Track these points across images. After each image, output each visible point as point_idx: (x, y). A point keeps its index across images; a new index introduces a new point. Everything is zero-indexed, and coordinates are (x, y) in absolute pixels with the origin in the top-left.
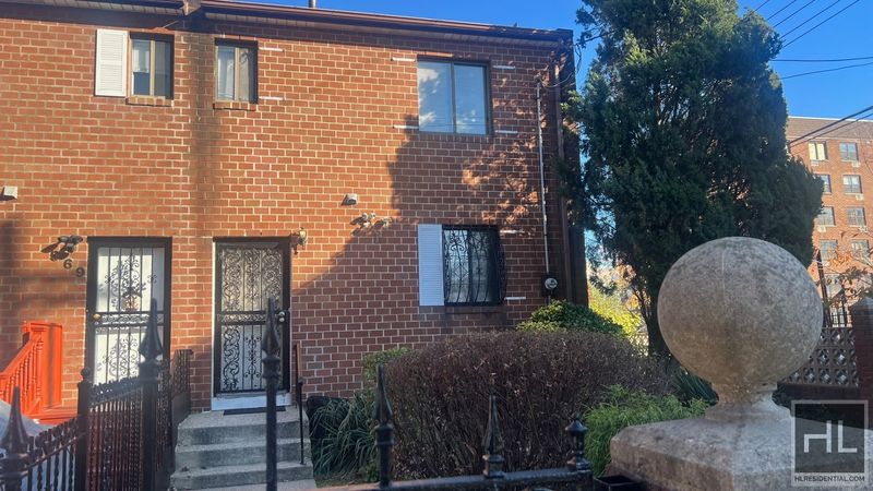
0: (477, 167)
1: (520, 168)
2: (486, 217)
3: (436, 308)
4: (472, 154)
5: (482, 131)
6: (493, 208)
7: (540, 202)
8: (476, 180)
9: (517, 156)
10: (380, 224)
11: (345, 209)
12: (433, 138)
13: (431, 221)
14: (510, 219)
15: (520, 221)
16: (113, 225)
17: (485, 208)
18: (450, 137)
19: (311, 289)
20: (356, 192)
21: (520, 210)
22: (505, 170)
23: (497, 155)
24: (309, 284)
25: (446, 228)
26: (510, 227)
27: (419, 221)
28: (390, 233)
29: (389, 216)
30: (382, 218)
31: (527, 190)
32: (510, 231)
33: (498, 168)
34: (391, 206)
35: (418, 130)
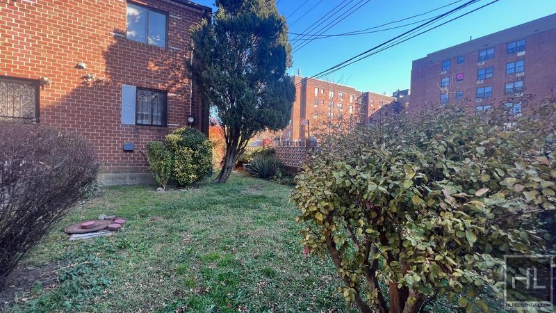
0: (158, 62)
1: (180, 66)
2: (160, 86)
3: (130, 126)
4: (155, 55)
5: (163, 46)
6: (164, 83)
7: (189, 84)
8: (157, 68)
9: (179, 60)
10: (98, 81)
11: (77, 70)
12: (132, 43)
13: (131, 84)
14: (174, 89)
15: (178, 91)
17: (161, 82)
18: (143, 45)
19: (53, 109)
20: (85, 63)
21: (178, 86)
22: (173, 66)
23: (169, 58)
24: (52, 107)
25: (139, 88)
26: (173, 93)
27: (123, 83)
28: (105, 87)
29: (104, 78)
30: (100, 78)
31: (183, 77)
32: (173, 95)
33: (169, 64)
34: (107, 73)
35: (125, 38)
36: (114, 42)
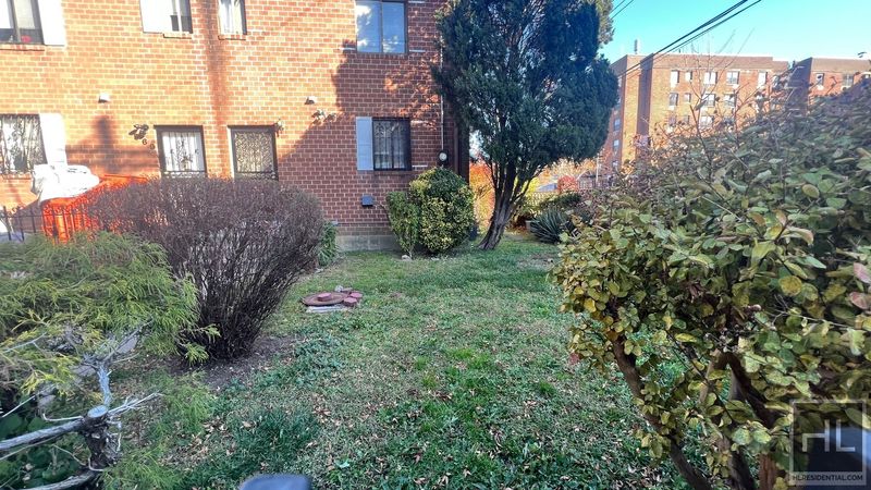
0: (397, 77)
1: (425, 78)
2: (402, 112)
3: (368, 172)
4: (393, 67)
5: (401, 52)
6: (406, 106)
7: (439, 102)
8: (395, 86)
9: (424, 69)
10: (330, 117)
11: (308, 106)
12: (365, 56)
13: (365, 115)
14: (418, 113)
15: (425, 115)
16: (167, 117)
17: (401, 106)
18: (377, 55)
19: (289, 158)
20: (315, 95)
21: (425, 107)
22: (416, 79)
23: (410, 68)
24: (288, 155)
25: (375, 119)
26: (418, 119)
27: (357, 115)
28: (338, 123)
29: (336, 111)
30: (331, 113)
31: (431, 93)
32: (418, 122)
33: (411, 78)
34: (338, 105)
35: (356, 51)
36: (344, 59)
